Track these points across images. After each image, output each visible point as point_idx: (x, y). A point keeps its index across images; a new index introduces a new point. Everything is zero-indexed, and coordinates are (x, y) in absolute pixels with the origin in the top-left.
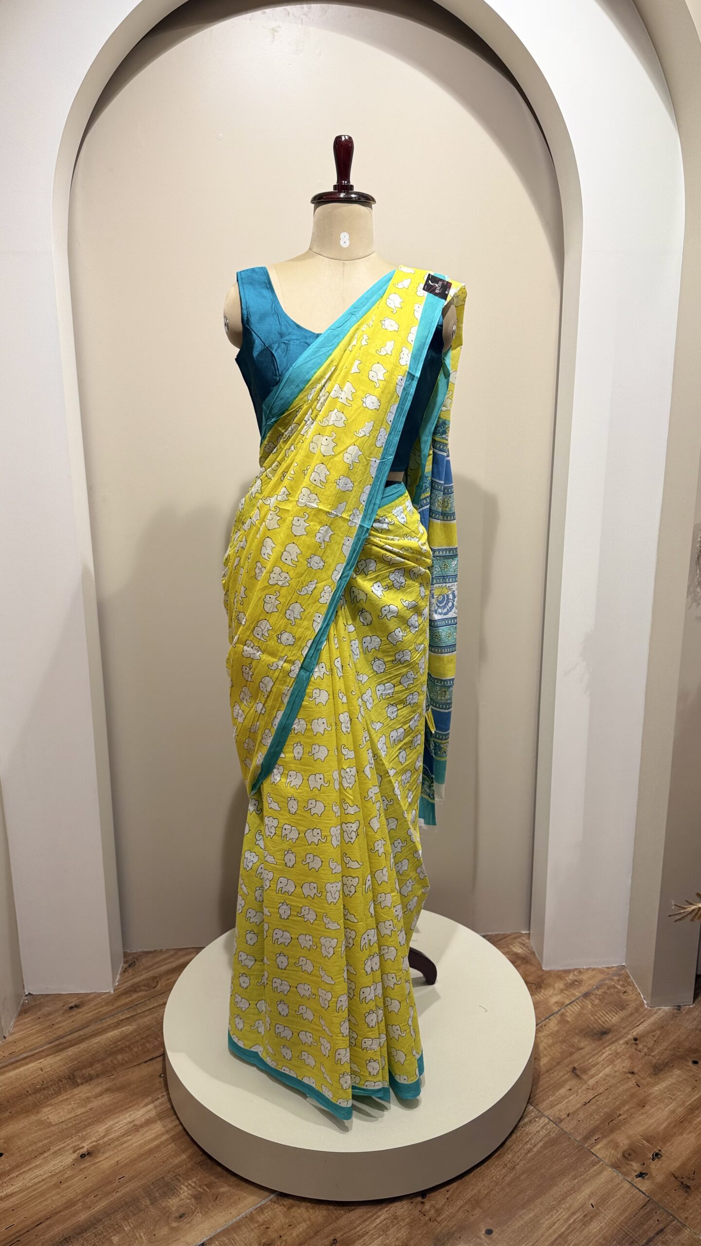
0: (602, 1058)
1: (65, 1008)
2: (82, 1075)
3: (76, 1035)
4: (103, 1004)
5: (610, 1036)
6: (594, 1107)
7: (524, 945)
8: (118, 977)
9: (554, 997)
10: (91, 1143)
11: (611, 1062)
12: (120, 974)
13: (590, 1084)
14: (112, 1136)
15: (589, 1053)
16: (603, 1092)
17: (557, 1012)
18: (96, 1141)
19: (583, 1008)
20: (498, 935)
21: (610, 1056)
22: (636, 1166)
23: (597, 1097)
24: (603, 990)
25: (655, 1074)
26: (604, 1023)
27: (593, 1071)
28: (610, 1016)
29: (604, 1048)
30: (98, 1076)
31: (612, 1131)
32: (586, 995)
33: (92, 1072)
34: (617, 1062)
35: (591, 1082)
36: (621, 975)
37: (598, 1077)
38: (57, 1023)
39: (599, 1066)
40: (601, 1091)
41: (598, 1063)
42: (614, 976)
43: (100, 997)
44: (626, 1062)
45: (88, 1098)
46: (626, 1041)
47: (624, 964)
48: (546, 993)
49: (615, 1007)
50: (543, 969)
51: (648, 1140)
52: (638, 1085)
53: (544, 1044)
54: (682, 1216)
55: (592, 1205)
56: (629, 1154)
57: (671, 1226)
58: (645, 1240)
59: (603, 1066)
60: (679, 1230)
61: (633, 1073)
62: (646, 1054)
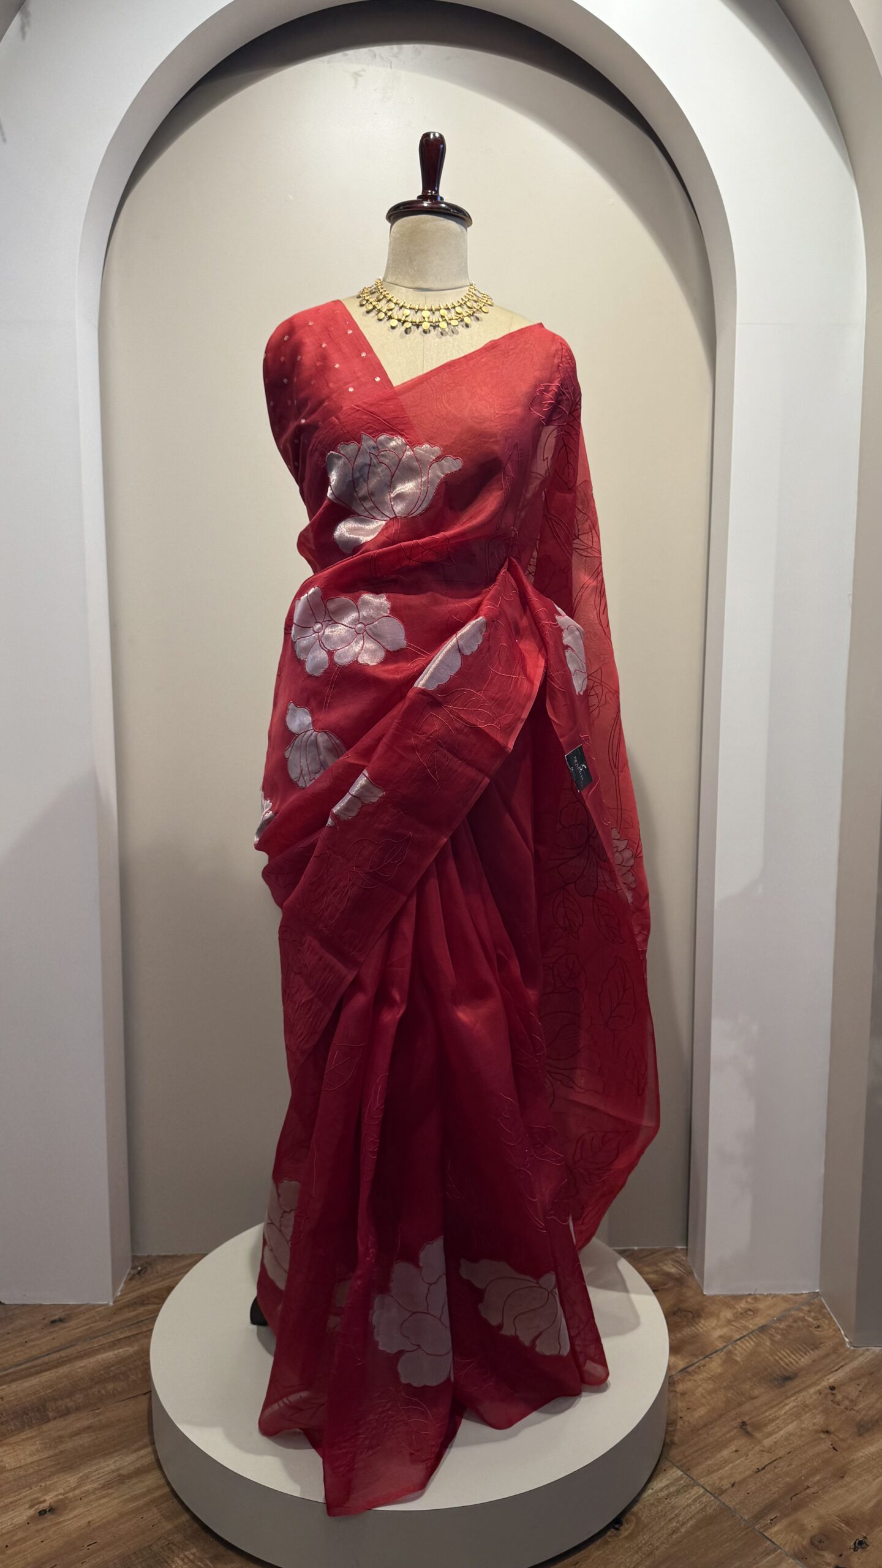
0: (783, 1412)
1: (46, 1322)
2: (57, 1408)
3: (55, 1356)
4: (98, 1318)
5: (796, 1382)
6: (769, 1476)
7: (678, 1262)
8: (122, 1285)
9: (719, 1330)
10: (56, 1496)
11: (797, 1415)
12: (125, 1282)
13: (766, 1445)
14: (86, 1488)
15: (766, 1404)
16: (784, 1456)
17: (721, 1350)
18: (64, 1494)
19: (757, 1345)
20: (644, 1249)
21: (795, 1409)
22: (830, 1558)
23: (775, 1462)
24: (787, 1323)
25: (860, 1435)
26: (787, 1365)
27: (769, 1428)
28: (797, 1357)
29: (787, 1398)
30: (78, 1409)
31: (796, 1508)
32: (763, 1329)
33: (70, 1404)
34: (805, 1417)
35: (767, 1442)
36: (813, 1304)
37: (778, 1436)
38: (32, 1340)
40: (781, 1454)
41: (779, 1418)
42: (803, 1305)
43: (93, 1309)
44: (818, 1417)
45: (60, 1437)
46: (819, 1390)
47: (817, 1291)
48: (706, 1325)
49: (805, 1346)
50: (705, 1293)
51: (848, 1523)
52: (835, 1448)
53: (700, 1390)
56: (820, 1540)
59: (785, 1422)
61: (828, 1432)
62: (846, 1408)
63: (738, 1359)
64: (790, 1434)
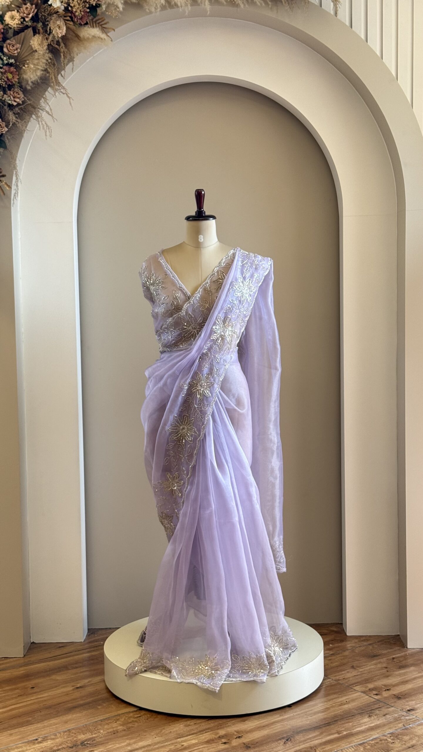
1: (56, 647)
2: (72, 667)
3: (65, 655)
5: (379, 657)
6: (360, 677)
8: (85, 637)
9: (350, 645)
10: (81, 684)
17: (350, 649)
21: (376, 663)
22: (375, 692)
23: (362, 674)
24: (381, 643)
25: (400, 669)
26: (377, 653)
28: (382, 651)
29: (373, 660)
30: (80, 667)
31: (366, 683)
32: (370, 644)
34: (379, 665)
35: (361, 670)
36: (395, 639)
38: (53, 652)
39: (368, 666)
40: (366, 672)
42: (391, 638)
43: (77, 643)
44: (384, 664)
46: (387, 658)
47: (399, 634)
48: (346, 643)
49: (387, 649)
50: (347, 635)
51: (385, 686)
52: (388, 671)
53: (338, 659)
54: (392, 705)
55: (346, 701)
56: (373, 689)
57: (386, 707)
58: (370, 710)
59: (370, 666)
60: (390, 708)
61: (386, 668)
62: (397, 663)
63: (357, 651)
64: (371, 668)
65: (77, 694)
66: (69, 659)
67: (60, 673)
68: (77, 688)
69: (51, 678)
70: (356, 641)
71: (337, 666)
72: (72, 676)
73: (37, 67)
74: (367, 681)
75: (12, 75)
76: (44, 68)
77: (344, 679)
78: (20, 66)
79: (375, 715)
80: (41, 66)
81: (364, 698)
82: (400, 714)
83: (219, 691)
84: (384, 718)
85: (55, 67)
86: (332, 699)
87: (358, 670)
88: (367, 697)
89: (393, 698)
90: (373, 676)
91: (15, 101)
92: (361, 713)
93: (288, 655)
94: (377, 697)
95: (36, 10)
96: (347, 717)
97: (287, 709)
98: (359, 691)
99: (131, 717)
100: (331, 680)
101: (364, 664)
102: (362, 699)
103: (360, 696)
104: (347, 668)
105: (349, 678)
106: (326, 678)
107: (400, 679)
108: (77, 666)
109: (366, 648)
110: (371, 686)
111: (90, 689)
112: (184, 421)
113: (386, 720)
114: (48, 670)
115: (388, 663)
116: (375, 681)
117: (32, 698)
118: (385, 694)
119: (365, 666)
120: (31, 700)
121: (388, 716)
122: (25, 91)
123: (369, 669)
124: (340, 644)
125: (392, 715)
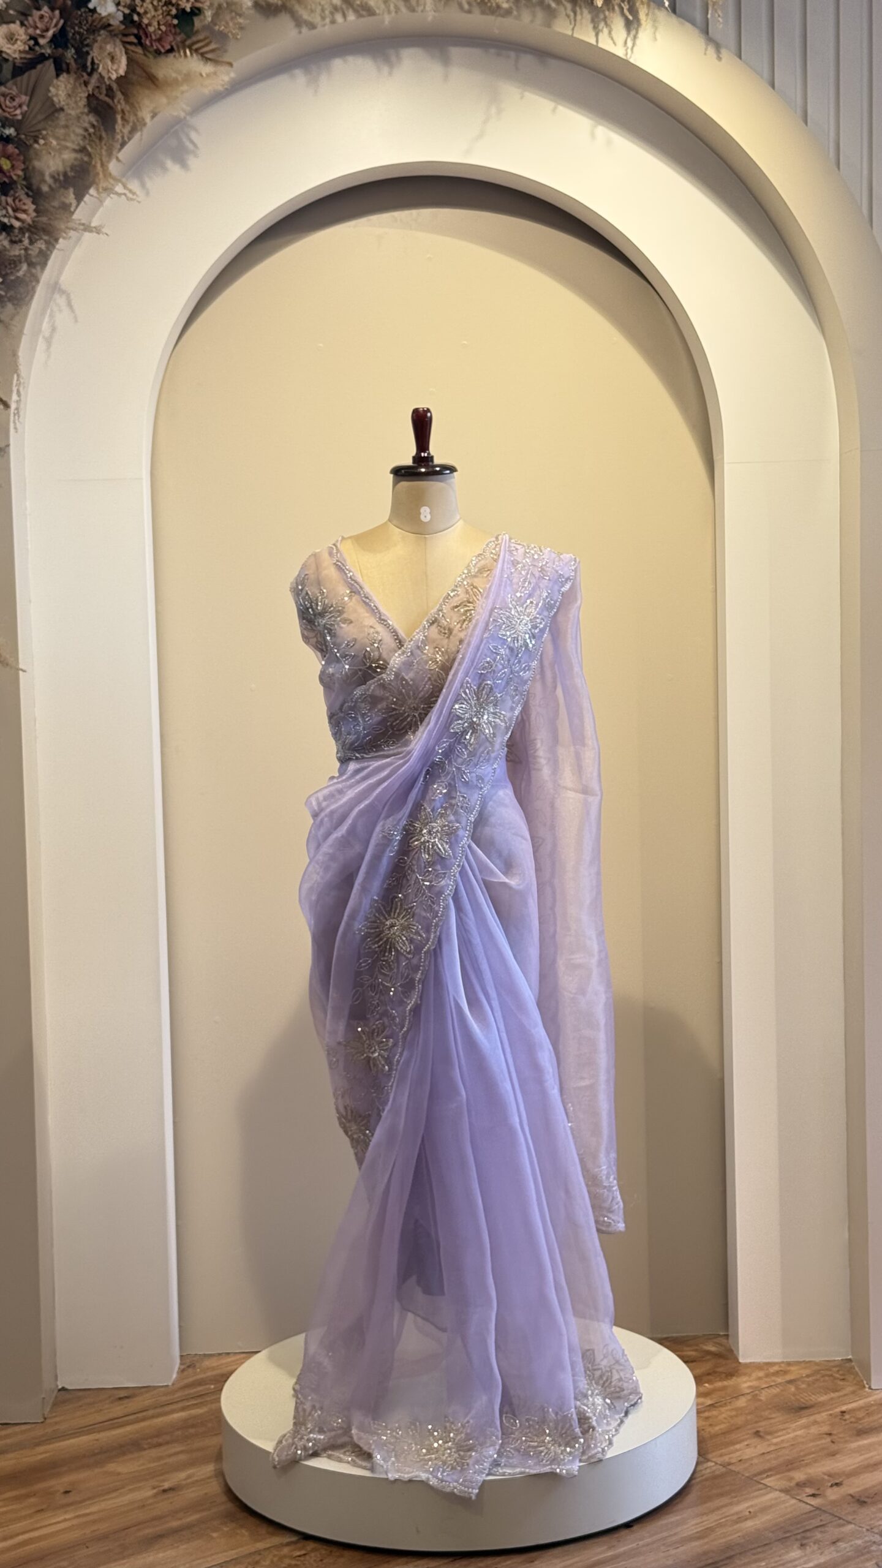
0: (795, 1425)
1: (114, 1398)
2: (148, 1443)
4: (161, 1394)
5: (811, 1410)
6: (773, 1456)
7: (720, 1344)
8: (176, 1374)
9: (749, 1383)
11: (806, 1427)
15: (780, 1422)
16: (789, 1446)
17: (749, 1394)
18: (179, 1481)
21: (806, 1424)
22: (809, 1491)
23: (779, 1450)
24: (814, 1378)
26: (806, 1401)
27: (780, 1433)
28: (817, 1397)
31: (789, 1470)
32: (790, 1382)
34: (813, 1427)
35: (775, 1441)
36: (843, 1367)
37: (785, 1437)
38: (105, 1409)
39: (789, 1431)
40: (785, 1446)
41: (789, 1428)
42: (834, 1367)
43: (157, 1389)
44: (825, 1427)
45: (160, 1456)
46: (831, 1413)
47: (849, 1357)
48: (738, 1380)
49: (827, 1390)
50: (740, 1362)
51: (830, 1475)
52: (833, 1442)
53: (724, 1415)
54: (850, 1518)
55: (750, 1512)
56: (804, 1484)
57: (835, 1523)
58: (801, 1531)
59: (794, 1430)
60: (843, 1525)
61: (830, 1434)
62: (851, 1422)
63: (762, 1398)
64: (797, 1436)
65: (164, 1506)
66: (143, 1424)
67: (126, 1458)
68: (165, 1491)
69: (105, 1469)
70: (761, 1374)
71: (723, 1433)
72: (152, 1465)
73: (63, 143)
74: (790, 1465)
75: (11, 163)
76: (79, 144)
77: (740, 1461)
78: (27, 143)
79: (815, 1543)
80: (73, 142)
81: (787, 1504)
82: (867, 1539)
83: (478, 1495)
84: (833, 1548)
85: (103, 143)
86: (718, 1508)
87: (768, 1440)
88: (793, 1501)
89: (849, 1504)
90: (802, 1454)
91: (17, 219)
92: (783, 1538)
93: (623, 1414)
94: (815, 1502)
95: (62, 21)
96: (754, 1549)
97: (624, 1532)
98: (776, 1487)
99: (285, 1556)
100: (713, 1464)
101: (781, 1427)
102: (782, 1506)
103: (776, 1499)
104: (746, 1437)
105: (751, 1459)
106: (701, 1459)
107: (862, 1457)
108: (160, 1440)
109: (782, 1391)
110: (799, 1476)
111: (191, 1494)
112: (393, 910)
113: (839, 1554)
114: (96, 1451)
115: (832, 1425)
116: (807, 1465)
117: (67, 1516)
118: (833, 1494)
119: (784, 1432)
120: (65, 1520)
121: (842, 1545)
122: (35, 195)
123: (794, 1439)
124: (725, 1383)
125: (851, 1541)
